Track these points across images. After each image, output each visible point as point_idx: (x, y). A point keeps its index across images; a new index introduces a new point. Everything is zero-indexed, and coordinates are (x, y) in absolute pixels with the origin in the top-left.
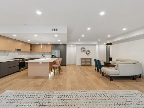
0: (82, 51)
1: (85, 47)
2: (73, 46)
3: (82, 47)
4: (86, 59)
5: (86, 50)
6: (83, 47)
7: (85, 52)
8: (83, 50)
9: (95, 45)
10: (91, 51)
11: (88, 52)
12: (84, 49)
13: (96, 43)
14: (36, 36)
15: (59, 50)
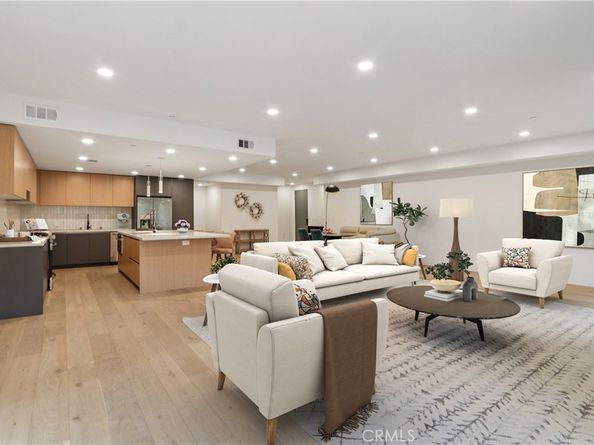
0: (238, 207)
1: (247, 193)
2: (203, 187)
3: (238, 192)
4: (250, 232)
5: (251, 203)
6: (243, 192)
7: (247, 209)
8: (242, 201)
9: (275, 188)
10: (264, 208)
11: (256, 211)
12: (245, 198)
13: (280, 182)
14: (171, 151)
15: (169, 200)
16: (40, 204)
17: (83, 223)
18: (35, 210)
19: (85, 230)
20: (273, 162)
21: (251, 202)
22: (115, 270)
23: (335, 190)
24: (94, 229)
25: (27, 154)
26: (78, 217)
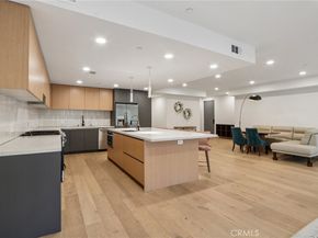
0: (176, 111)
1: (182, 102)
3: (177, 101)
6: (179, 101)
7: (182, 113)
10: (192, 112)
11: (187, 114)
12: (181, 105)
15: (136, 106)
16: (52, 108)
17: (80, 122)
18: (49, 113)
19: (81, 127)
20: (218, 76)
21: (185, 107)
22: (104, 156)
23: (257, 98)
24: (87, 126)
25: (45, 67)
26: (76, 118)
